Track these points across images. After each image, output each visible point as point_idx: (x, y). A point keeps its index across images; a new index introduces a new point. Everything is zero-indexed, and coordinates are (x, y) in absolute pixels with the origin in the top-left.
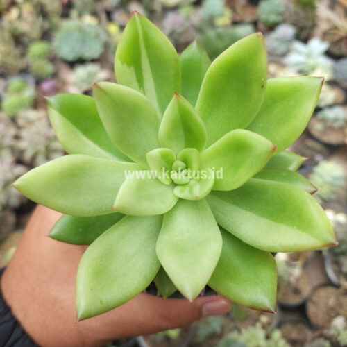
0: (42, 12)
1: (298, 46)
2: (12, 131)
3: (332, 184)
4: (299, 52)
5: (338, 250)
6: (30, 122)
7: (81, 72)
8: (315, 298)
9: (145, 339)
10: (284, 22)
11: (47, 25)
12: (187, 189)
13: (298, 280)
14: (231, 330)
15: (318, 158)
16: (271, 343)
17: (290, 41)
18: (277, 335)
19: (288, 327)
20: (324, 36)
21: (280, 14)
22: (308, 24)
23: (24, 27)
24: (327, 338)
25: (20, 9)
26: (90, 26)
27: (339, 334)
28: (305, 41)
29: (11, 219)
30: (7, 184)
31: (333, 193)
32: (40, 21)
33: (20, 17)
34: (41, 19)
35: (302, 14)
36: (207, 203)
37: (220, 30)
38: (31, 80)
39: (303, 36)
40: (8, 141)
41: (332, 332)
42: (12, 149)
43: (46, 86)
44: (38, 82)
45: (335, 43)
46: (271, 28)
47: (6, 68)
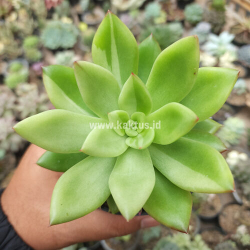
0: (33, 15)
1: (213, 37)
2: (13, 99)
3: (237, 133)
4: (213, 42)
5: (241, 179)
6: (25, 92)
7: (61, 57)
8: (225, 213)
9: (107, 242)
10: (203, 20)
11: (36, 25)
12: (135, 140)
13: (213, 200)
14: (166, 236)
15: (227, 115)
16: (194, 243)
17: (207, 34)
18: (198, 238)
19: (206, 233)
20: (231, 30)
21: (200, 15)
22: (220, 22)
23: (20, 26)
24: (233, 240)
25: (18, 13)
26: (67, 24)
27: (242, 237)
28: (218, 34)
29: (13, 159)
30: (9, 135)
31: (238, 139)
32: (32, 22)
33: (17, 19)
34: (32, 20)
35: (215, 15)
36: (148, 152)
37: (158, 27)
38: (26, 63)
39: (217, 30)
40: (10, 105)
41: (237, 236)
42: (13, 111)
43: (36, 67)
44: (31, 64)
45: (239, 35)
46: (194, 24)
47: (8, 55)
